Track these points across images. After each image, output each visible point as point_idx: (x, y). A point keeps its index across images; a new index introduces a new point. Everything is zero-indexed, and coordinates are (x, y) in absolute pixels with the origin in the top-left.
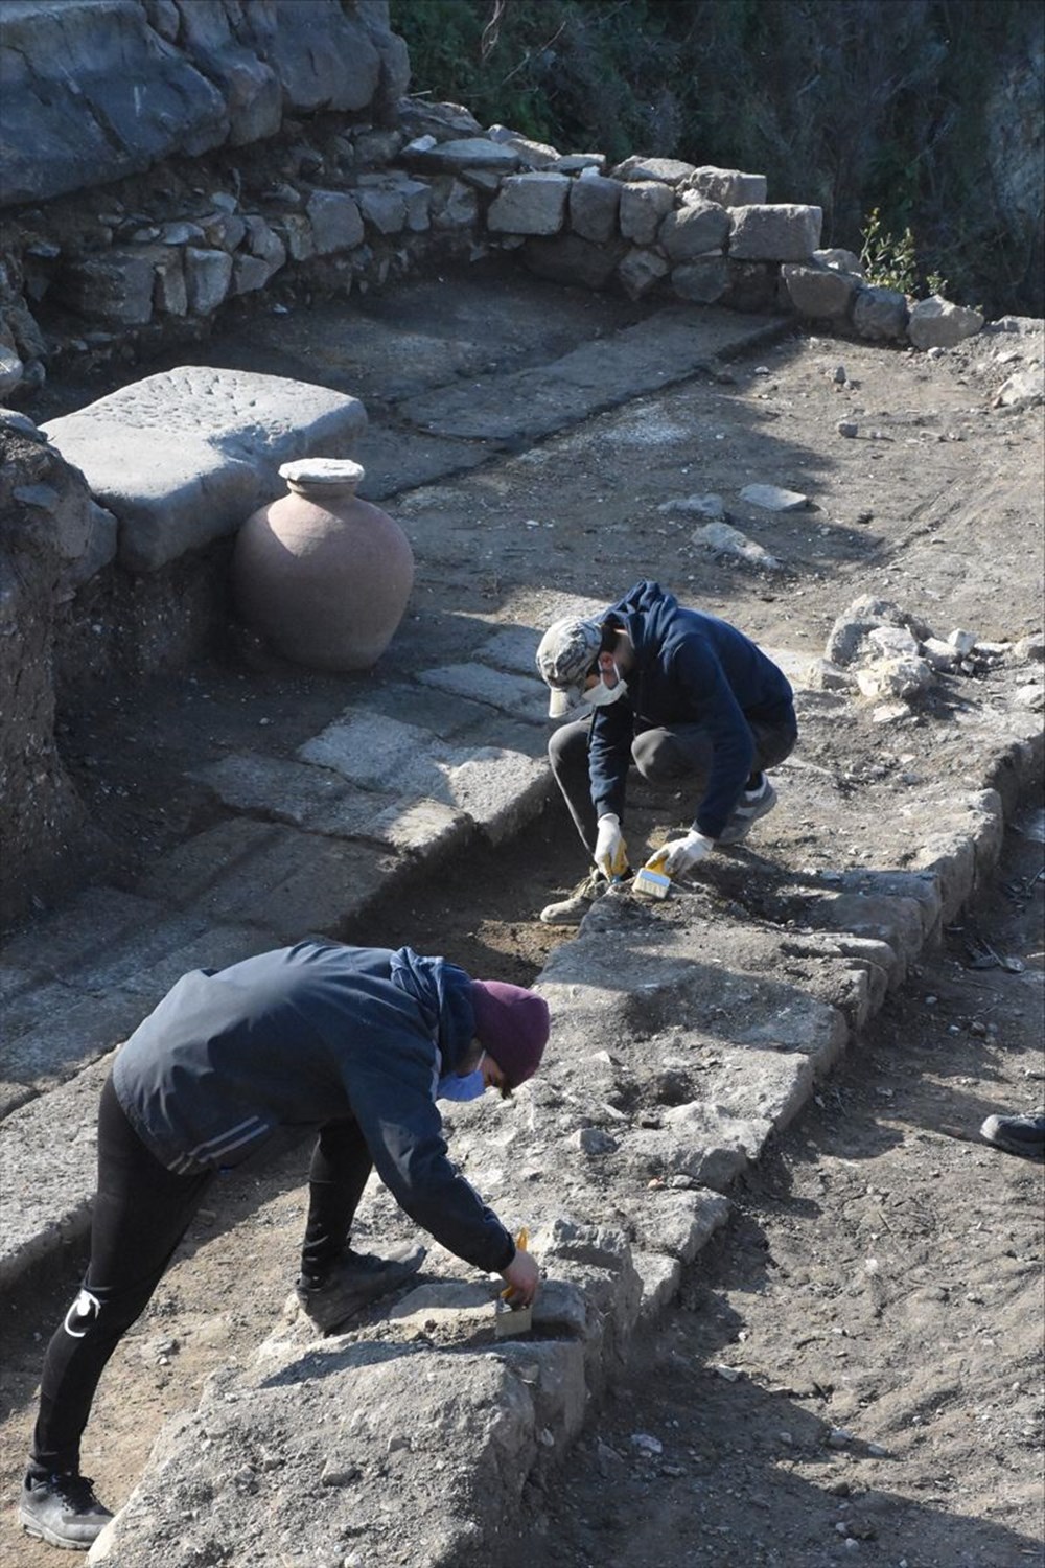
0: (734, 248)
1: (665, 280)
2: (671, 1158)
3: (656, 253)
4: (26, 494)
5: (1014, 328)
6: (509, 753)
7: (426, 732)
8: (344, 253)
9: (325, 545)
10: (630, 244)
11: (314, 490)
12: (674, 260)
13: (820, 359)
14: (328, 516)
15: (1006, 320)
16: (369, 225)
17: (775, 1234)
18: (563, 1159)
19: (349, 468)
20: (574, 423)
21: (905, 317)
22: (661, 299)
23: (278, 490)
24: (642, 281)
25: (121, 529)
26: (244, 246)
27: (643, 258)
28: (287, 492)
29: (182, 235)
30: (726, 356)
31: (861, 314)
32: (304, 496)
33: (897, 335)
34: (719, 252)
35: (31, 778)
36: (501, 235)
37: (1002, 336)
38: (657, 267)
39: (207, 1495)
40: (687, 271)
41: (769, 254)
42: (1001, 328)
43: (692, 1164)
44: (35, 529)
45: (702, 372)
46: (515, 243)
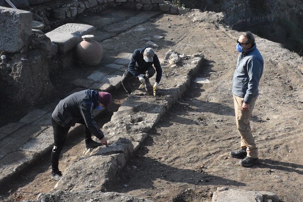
0: (152, 2)
1: (142, 7)
2: (139, 129)
3: (141, 3)
4: (41, 42)
5: (194, 11)
6: (118, 76)
7: (106, 74)
8: (95, 7)
9: (89, 48)
10: (137, 2)
11: (87, 39)
12: (144, 4)
13: (166, 17)
14: (89, 43)
15: (192, 10)
16: (98, 2)
17: (154, 138)
18: (123, 130)
19: (92, 36)
20: (129, 29)
21: (178, 10)
22: (142, 10)
23: (82, 40)
24: (139, 8)
25: (59, 47)
26: (79, 6)
27: (139, 4)
28: (83, 40)
29: (69, 5)
30: (152, 18)
31: (172, 10)
32: (85, 40)
33: (177, 13)
34: (150, 3)
35: (46, 83)
36: (118, 3)
37: (192, 12)
38: (141, 5)
39: (71, 178)
40: (146, 6)
41: (157, 3)
42: (192, 11)
43: (142, 129)
44: (43, 47)
45: (148, 20)
46: (120, 3)
